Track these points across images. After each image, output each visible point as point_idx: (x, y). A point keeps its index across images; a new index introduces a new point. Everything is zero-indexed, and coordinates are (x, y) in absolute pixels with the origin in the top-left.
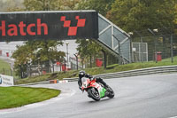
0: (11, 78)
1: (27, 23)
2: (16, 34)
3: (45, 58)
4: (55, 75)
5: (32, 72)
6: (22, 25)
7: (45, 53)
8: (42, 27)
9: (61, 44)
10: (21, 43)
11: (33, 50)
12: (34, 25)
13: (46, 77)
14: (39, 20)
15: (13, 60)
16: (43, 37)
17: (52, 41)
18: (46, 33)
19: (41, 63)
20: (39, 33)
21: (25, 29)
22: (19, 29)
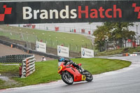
0: (92, 51)
1: (105, 8)
2: (96, 16)
3: (119, 36)
4: (126, 50)
5: (108, 47)
7: (119, 32)
8: (117, 12)
9: (132, 25)
11: (109, 29)
12: (111, 10)
13: (120, 51)
14: (115, 6)
15: (94, 37)
16: (118, 19)
17: (125, 23)
18: (120, 16)
19: (116, 40)
20: (115, 16)
21: (104, 13)
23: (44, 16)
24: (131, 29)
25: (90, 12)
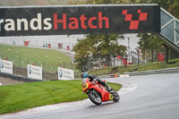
0: (72, 72)
1: (88, 16)
2: (77, 27)
3: (106, 52)
4: (115, 69)
5: (92, 66)
6: (83, 18)
7: (106, 46)
9: (123, 37)
10: (82, 37)
11: (94, 43)
12: (95, 18)
13: (107, 71)
14: (100, 14)
15: (74, 53)
16: (104, 30)
17: (113, 35)
18: (107, 26)
21: (86, 22)
22: (80, 22)
23: (10, 27)
24: (121, 42)
25: (68, 22)
